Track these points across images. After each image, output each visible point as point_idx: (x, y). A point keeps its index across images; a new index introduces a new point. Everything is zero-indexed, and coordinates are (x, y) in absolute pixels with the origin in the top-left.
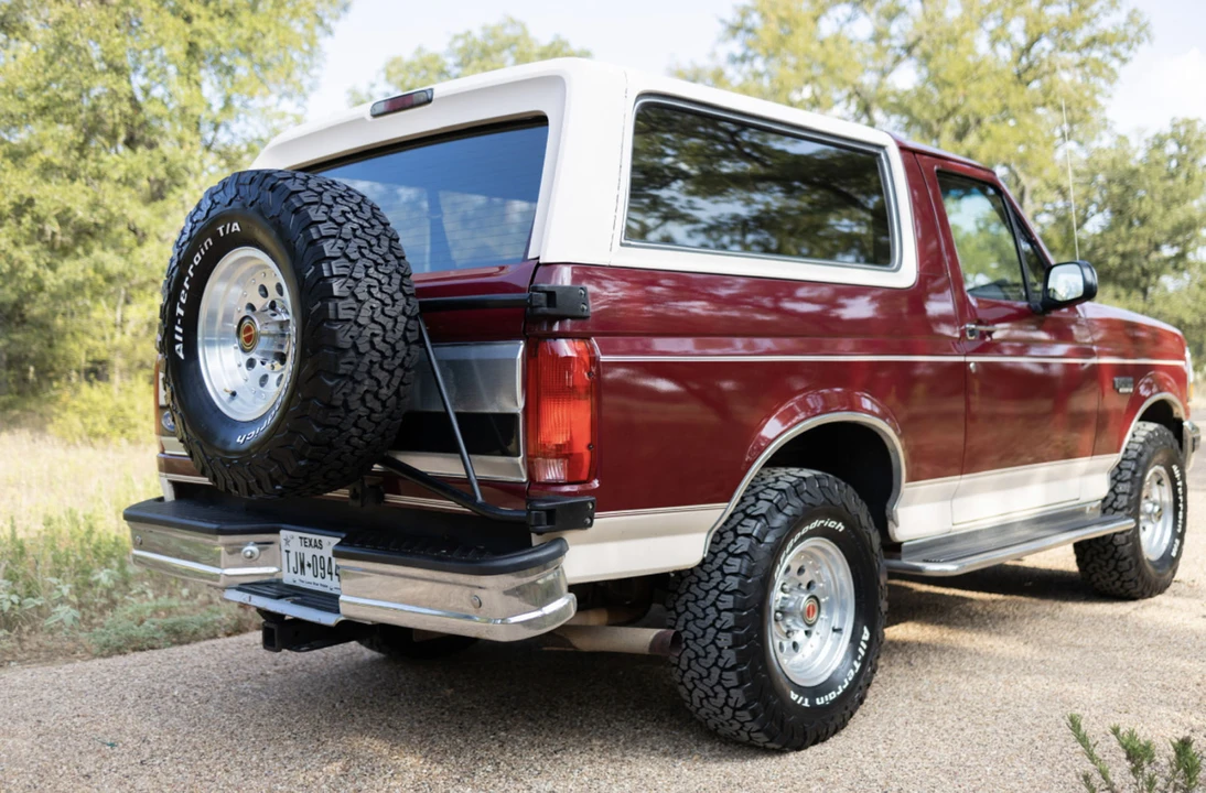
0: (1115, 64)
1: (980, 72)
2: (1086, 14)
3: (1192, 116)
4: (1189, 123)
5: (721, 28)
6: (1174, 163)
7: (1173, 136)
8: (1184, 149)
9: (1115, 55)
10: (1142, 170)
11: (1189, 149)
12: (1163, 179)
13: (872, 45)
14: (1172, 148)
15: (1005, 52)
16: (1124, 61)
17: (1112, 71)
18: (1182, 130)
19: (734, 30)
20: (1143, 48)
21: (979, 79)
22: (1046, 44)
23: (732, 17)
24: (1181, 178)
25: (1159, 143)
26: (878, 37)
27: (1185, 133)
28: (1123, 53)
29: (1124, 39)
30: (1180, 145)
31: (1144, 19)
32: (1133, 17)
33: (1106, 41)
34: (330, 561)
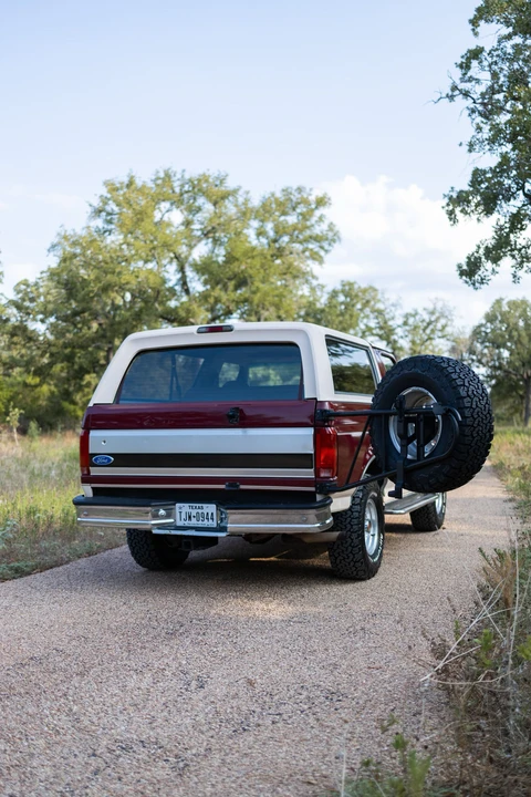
0: (322, 253)
1: (255, 253)
2: (308, 223)
3: (352, 281)
4: (351, 284)
5: (90, 210)
6: (343, 307)
7: (343, 291)
8: (348, 299)
9: (322, 247)
10: (327, 310)
11: (352, 300)
12: (338, 316)
13: (183, 228)
14: (341, 298)
15: (264, 241)
16: (326, 251)
17: (321, 257)
18: (347, 288)
19: (98, 212)
20: (336, 245)
21: (253, 257)
22: (286, 239)
23: (97, 203)
24: (347, 317)
25: (334, 294)
26: (187, 223)
27: (349, 290)
28: (326, 247)
29: (327, 239)
30: (346, 296)
31: (336, 229)
32: (331, 227)
33: (317, 239)
34: (208, 514)
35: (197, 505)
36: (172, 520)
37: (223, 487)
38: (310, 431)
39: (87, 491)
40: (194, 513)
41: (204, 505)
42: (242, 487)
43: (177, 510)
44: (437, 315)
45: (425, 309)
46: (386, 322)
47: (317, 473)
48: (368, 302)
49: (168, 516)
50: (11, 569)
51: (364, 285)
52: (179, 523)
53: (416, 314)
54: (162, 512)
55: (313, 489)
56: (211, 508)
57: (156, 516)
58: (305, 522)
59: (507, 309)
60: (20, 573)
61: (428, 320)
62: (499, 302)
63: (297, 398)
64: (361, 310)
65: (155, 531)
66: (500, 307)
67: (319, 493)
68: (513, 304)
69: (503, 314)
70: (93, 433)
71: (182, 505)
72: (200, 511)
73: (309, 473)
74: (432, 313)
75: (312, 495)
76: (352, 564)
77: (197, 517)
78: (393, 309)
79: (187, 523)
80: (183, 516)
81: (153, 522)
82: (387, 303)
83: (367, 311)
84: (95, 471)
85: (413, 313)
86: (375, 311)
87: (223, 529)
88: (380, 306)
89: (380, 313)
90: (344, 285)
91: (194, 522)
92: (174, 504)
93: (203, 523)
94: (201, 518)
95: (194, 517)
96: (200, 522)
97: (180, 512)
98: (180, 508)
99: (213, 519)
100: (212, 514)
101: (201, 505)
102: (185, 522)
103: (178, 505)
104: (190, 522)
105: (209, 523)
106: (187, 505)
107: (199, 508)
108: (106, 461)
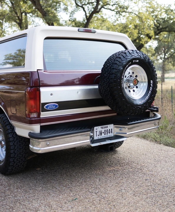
34: (110, 129)
35: (105, 126)
40: (103, 130)
41: (108, 126)
52: (96, 138)
56: (111, 126)
71: (97, 127)
72: (106, 129)
80: (98, 133)
84: (44, 115)
91: (103, 136)
93: (107, 135)
94: (106, 133)
95: (103, 133)
96: (106, 135)
97: (96, 132)
98: (97, 129)
99: (112, 132)
100: (112, 129)
101: (106, 126)
102: (99, 137)
103: (95, 128)
104: (101, 136)
105: (110, 135)
106: (100, 127)
107: (106, 128)
108: (54, 107)
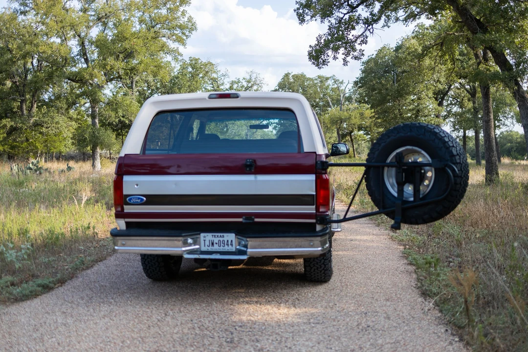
0: (184, 37)
1: (140, 35)
2: (175, 16)
4: (196, 60)
7: (191, 65)
9: (184, 34)
10: (179, 77)
11: (196, 71)
12: (187, 81)
13: (81, 13)
14: (190, 69)
15: (144, 26)
16: (187, 37)
17: (183, 40)
20: (194, 33)
21: (139, 38)
25: (185, 66)
26: (85, 10)
27: (194, 63)
28: (187, 33)
29: (187, 28)
30: (193, 68)
31: (194, 20)
32: (190, 19)
33: (181, 27)
34: (228, 241)
35: (219, 234)
36: (197, 247)
37: (240, 220)
38: (312, 177)
39: (121, 224)
40: (216, 240)
41: (225, 235)
42: (257, 220)
43: (202, 239)
44: (252, 83)
45: (244, 79)
46: (218, 87)
47: (317, 209)
48: (207, 72)
49: (195, 243)
50: (39, 286)
51: (204, 61)
52: (204, 249)
53: (239, 82)
54: (190, 241)
55: (314, 221)
56: (231, 237)
57: (185, 244)
58: (312, 246)
59: (292, 80)
60: (47, 289)
61: (246, 86)
62: (287, 75)
63: (297, 151)
64: (203, 77)
65: (186, 256)
66: (288, 79)
67: (319, 224)
68: (296, 77)
69: (290, 84)
70: (126, 178)
71: (205, 234)
72: (221, 239)
73: (311, 209)
74: (249, 82)
75: (313, 226)
76: (323, 271)
77: (219, 244)
78: (223, 78)
79: (210, 249)
80: (207, 243)
81: (184, 249)
82: (219, 74)
83: (206, 79)
84: (128, 209)
85: (237, 80)
86: (211, 79)
87: (244, 253)
88: (214, 75)
89: (214, 80)
90: (191, 61)
91: (216, 248)
92: (199, 234)
93: (224, 248)
94: (222, 244)
95: (216, 243)
96: (222, 247)
97: (205, 240)
98: (205, 237)
99: (232, 245)
100: (232, 241)
101: (222, 234)
102: (208, 248)
103: (202, 235)
104: (213, 248)
105: (228, 248)
106: (210, 234)
107: (221, 236)
108: (139, 201)
